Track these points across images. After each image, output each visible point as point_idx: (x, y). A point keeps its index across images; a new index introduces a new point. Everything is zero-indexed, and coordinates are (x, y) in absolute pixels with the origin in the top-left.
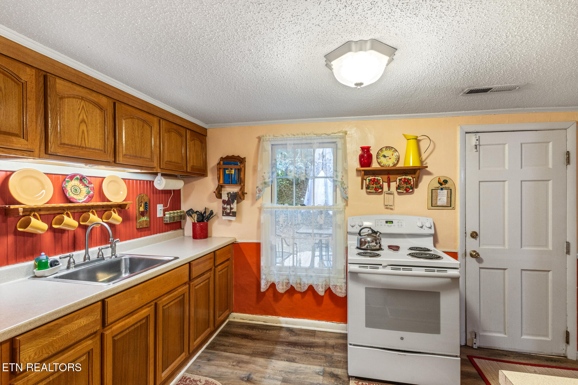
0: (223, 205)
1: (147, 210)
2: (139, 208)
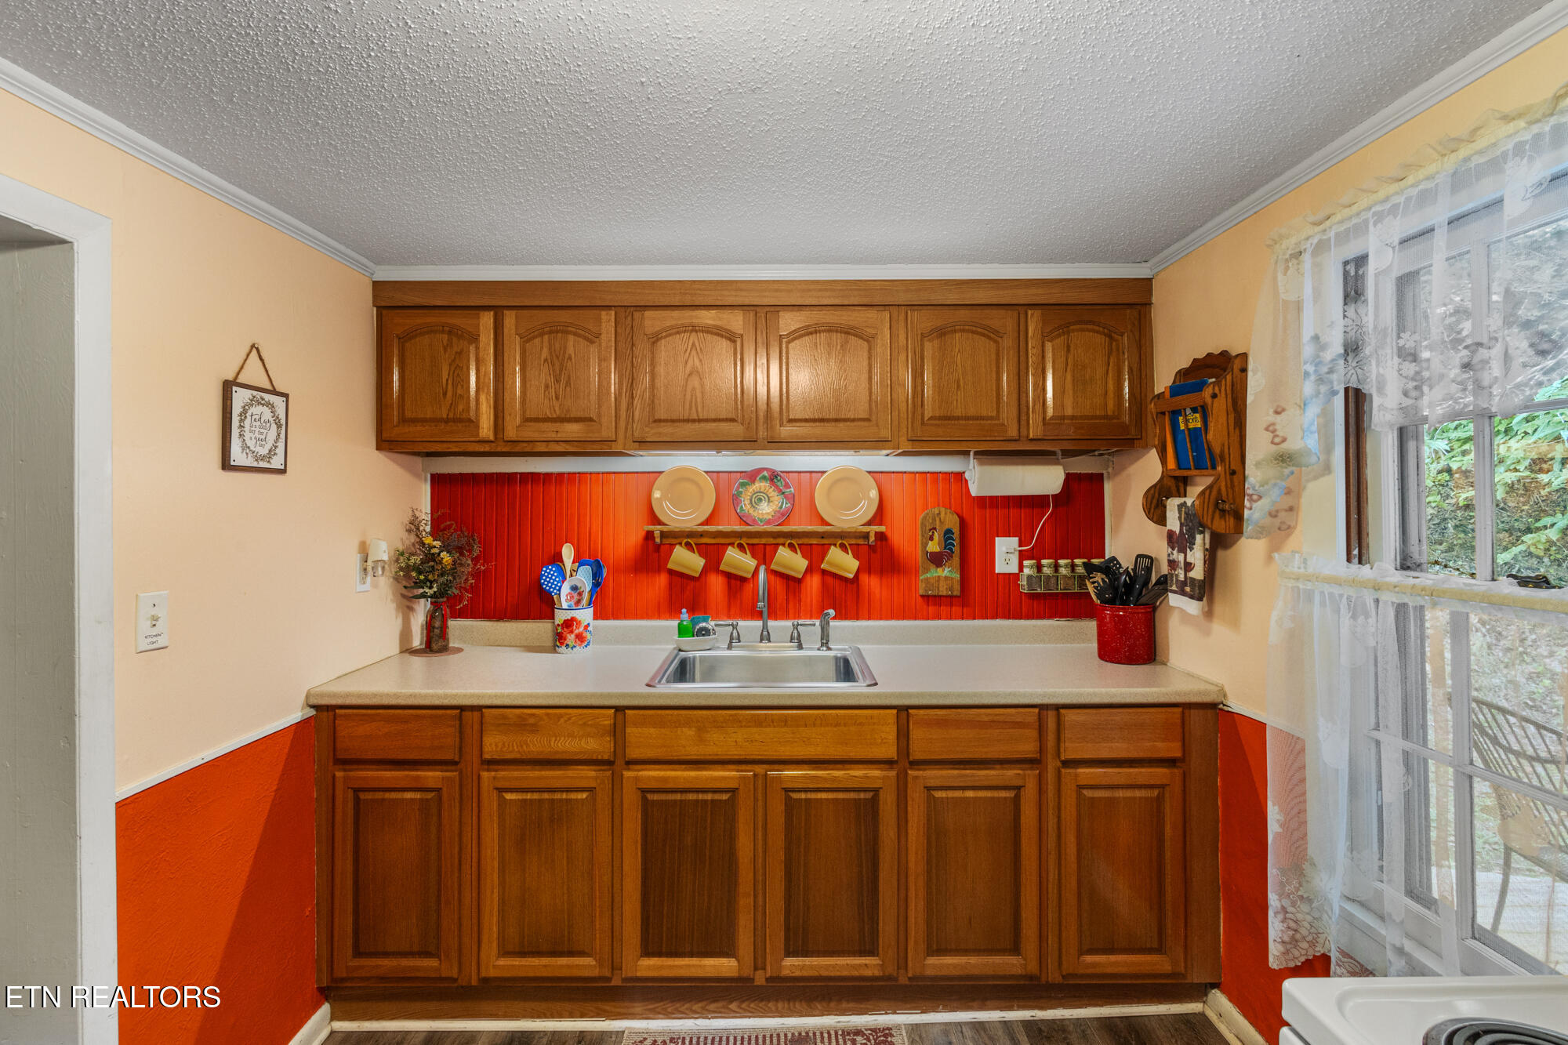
0: (1170, 550)
1: (951, 549)
2: (925, 545)
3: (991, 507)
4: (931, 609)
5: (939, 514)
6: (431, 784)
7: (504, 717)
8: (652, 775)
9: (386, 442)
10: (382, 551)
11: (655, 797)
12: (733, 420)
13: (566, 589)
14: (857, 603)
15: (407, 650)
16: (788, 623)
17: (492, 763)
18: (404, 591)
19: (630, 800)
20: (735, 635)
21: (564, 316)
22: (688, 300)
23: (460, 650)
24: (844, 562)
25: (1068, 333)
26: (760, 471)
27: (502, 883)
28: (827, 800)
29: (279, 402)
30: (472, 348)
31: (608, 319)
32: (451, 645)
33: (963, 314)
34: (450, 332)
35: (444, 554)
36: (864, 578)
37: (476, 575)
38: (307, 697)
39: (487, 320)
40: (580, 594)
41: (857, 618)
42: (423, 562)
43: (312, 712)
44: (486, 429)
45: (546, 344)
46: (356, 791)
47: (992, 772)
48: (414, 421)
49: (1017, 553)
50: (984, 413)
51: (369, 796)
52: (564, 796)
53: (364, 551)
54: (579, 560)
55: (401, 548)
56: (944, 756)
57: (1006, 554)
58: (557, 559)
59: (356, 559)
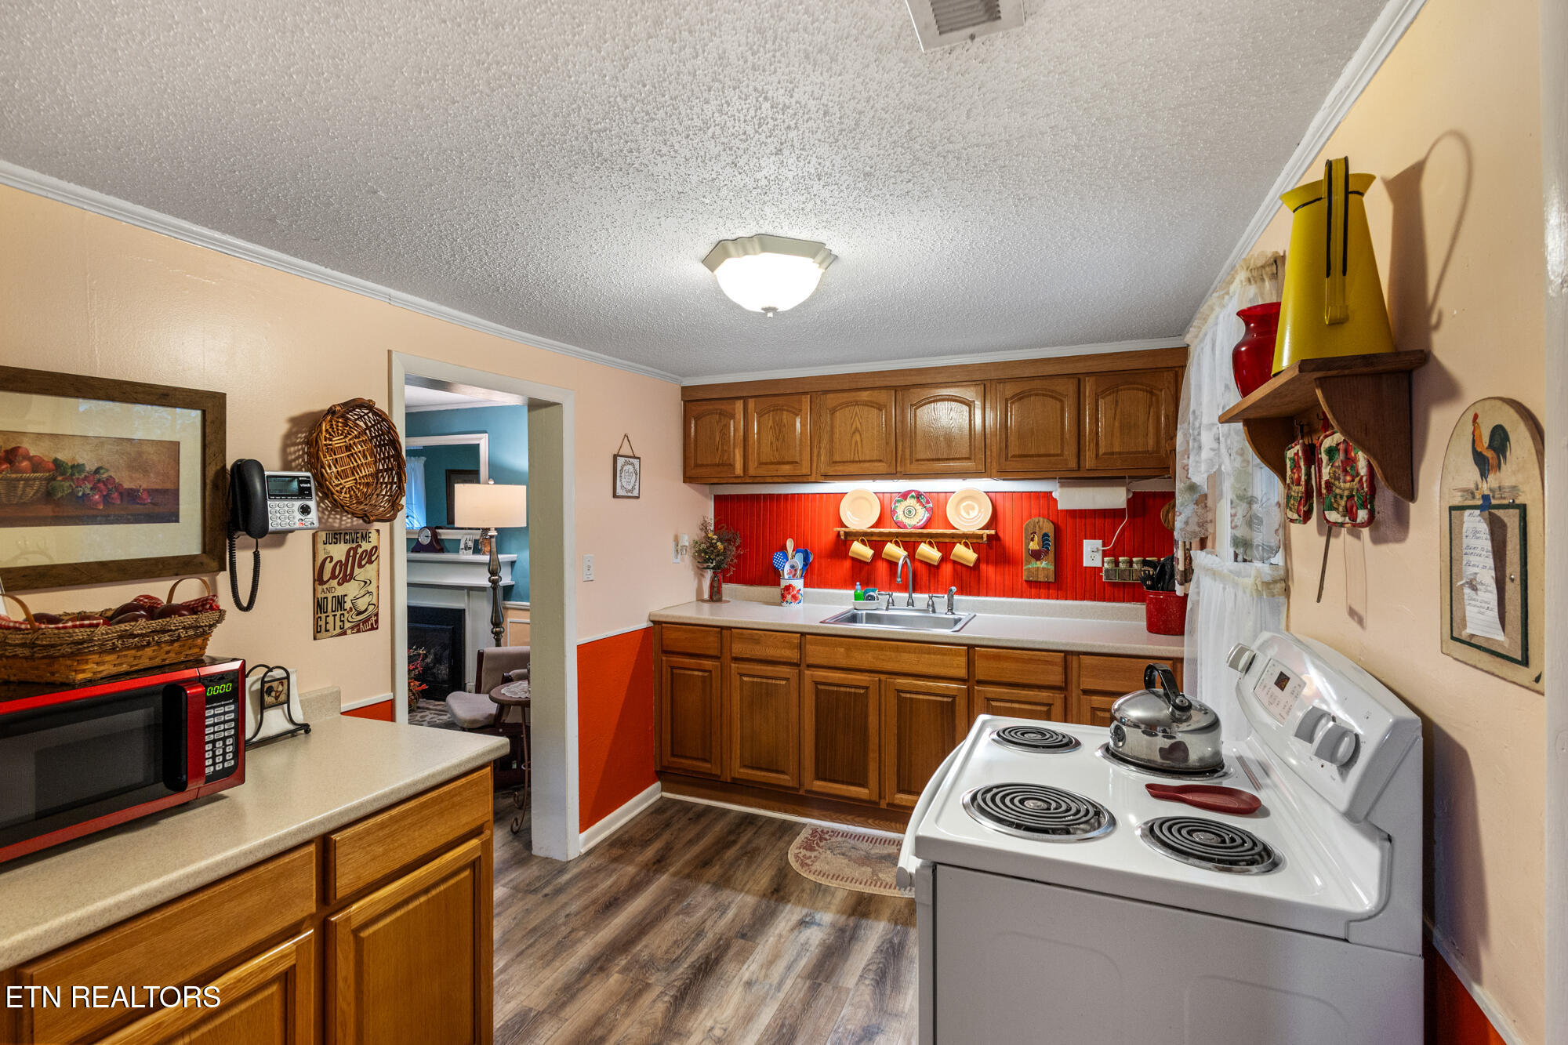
1: (1047, 548)
2: (1027, 544)
3: (1080, 518)
4: (1033, 591)
5: (1038, 522)
6: (707, 668)
7: (742, 634)
8: (821, 674)
9: (688, 479)
10: (686, 541)
11: (822, 687)
12: (880, 461)
13: (787, 567)
14: (979, 583)
15: (700, 600)
16: (926, 596)
17: (736, 659)
18: (699, 565)
19: (808, 687)
20: (891, 601)
21: (781, 401)
22: (853, 386)
23: (729, 602)
24: (966, 554)
25: (1117, 391)
26: (909, 492)
27: (742, 727)
28: (923, 700)
29: (636, 462)
30: (732, 422)
31: (806, 400)
32: (724, 599)
33: (1037, 384)
34: (720, 414)
35: (718, 543)
36: (983, 567)
37: (738, 557)
38: (649, 616)
39: (739, 404)
40: (796, 571)
41: (978, 595)
42: (708, 548)
43: (651, 624)
44: (739, 470)
45: (771, 418)
46: (672, 668)
47: (1031, 693)
48: (702, 466)
49: (1101, 552)
50: (1052, 452)
51: (678, 671)
52: (774, 681)
53: (676, 539)
54: (796, 550)
55: (696, 539)
56: (998, 679)
57: (1092, 553)
58: (783, 548)
59: (672, 544)
